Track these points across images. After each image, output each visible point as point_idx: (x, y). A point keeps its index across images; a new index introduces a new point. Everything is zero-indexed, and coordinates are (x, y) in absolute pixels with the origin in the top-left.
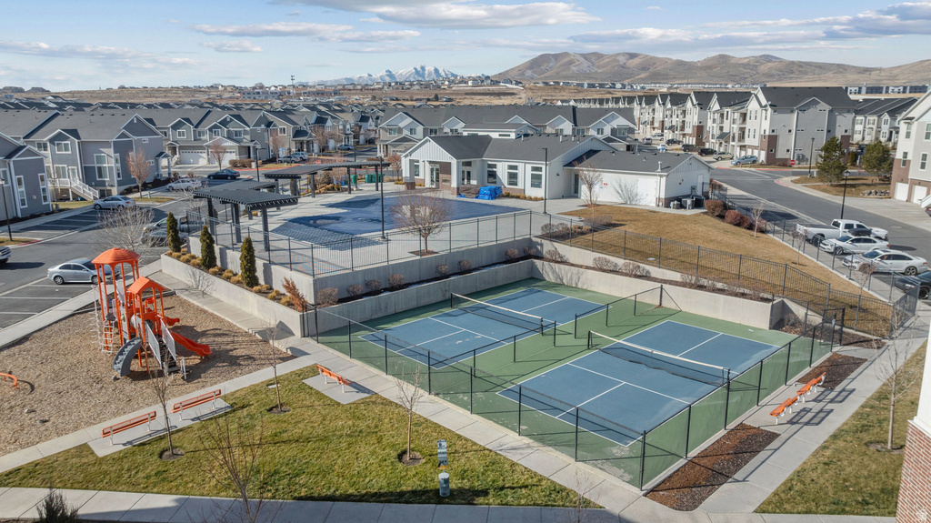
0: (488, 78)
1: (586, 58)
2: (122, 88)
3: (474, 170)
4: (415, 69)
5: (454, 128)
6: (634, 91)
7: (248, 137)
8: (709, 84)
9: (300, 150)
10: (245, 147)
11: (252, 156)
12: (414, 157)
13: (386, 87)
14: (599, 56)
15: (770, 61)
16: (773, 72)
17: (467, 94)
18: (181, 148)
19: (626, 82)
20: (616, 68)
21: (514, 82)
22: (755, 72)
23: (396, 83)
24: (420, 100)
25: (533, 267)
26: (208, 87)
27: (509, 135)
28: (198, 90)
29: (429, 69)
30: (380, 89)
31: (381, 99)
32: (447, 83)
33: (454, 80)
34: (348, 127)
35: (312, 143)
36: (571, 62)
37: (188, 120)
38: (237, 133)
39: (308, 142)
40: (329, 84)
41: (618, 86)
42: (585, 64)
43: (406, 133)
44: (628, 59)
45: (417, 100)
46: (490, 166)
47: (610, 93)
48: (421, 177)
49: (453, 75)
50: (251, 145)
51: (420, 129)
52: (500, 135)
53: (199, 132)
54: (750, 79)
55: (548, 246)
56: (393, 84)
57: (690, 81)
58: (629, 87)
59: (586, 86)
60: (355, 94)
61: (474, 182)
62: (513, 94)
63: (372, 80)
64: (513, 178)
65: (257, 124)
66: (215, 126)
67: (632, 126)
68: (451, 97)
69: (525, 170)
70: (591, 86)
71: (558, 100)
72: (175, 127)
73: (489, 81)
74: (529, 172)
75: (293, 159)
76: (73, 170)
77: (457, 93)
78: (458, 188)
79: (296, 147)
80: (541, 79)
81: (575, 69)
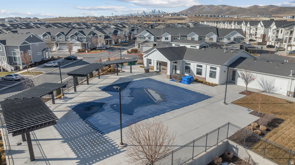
0: (176, 13)
1: (208, 7)
2: (60, 17)
3: (179, 65)
4: (152, 11)
5: (167, 37)
6: (226, 18)
7: (85, 40)
8: (251, 15)
9: (107, 44)
10: (85, 44)
11: (87, 47)
12: (149, 57)
13: (142, 17)
14: (213, 6)
15: (273, 7)
16: (274, 11)
17: (169, 19)
18: (60, 44)
19: (222, 15)
20: (219, 10)
21: (185, 15)
22: (267, 11)
23: (146, 15)
24: (153, 21)
26: (86, 17)
27: (196, 47)
28: (83, 18)
29: (157, 10)
30: (140, 17)
31: (141, 21)
32: (162, 15)
33: (165, 14)
34: (126, 33)
35: (112, 41)
36: (204, 8)
37: (63, 33)
38: (81, 38)
39: (110, 41)
40: (125, 16)
41: (220, 16)
42: (208, 9)
43: (147, 39)
44: (223, 7)
45: (152, 21)
46: (187, 64)
47: (217, 19)
48: (152, 65)
49: (164, 12)
50: (86, 43)
51: (153, 37)
52: (191, 47)
53: (67, 38)
54: (265, 14)
56: (145, 16)
57: (244, 14)
58: (224, 16)
59: (209, 16)
60: (132, 19)
61: (178, 72)
62: (184, 19)
63: (138, 14)
64: (199, 73)
65: (89, 34)
66: (73, 36)
67: (243, 37)
68: (164, 20)
69: (206, 68)
70: (211, 16)
71: (200, 21)
72: (58, 36)
73: (177, 15)
74: (209, 70)
75: (103, 48)
76: (3, 58)
77: (166, 19)
78: (170, 76)
79: (105, 43)
80: (193, 14)
81: (205, 10)
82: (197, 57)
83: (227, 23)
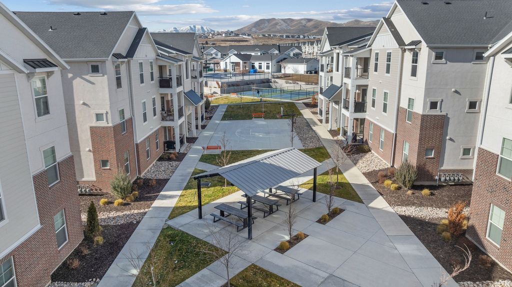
0: (232, 32)
1: (284, 22)
3: (247, 65)
4: (190, 27)
12: (226, 61)
14: (292, 20)
17: (222, 41)
19: (306, 35)
20: (301, 27)
21: (247, 35)
25: (270, 85)
27: (258, 54)
29: (198, 27)
32: (211, 35)
33: (214, 33)
36: (277, 24)
41: (302, 37)
42: (284, 25)
43: (214, 56)
44: (307, 22)
46: (252, 63)
47: (297, 40)
48: (228, 68)
49: (212, 30)
52: (255, 54)
55: (273, 80)
58: (307, 37)
59: (285, 37)
61: (247, 69)
62: (247, 40)
64: (260, 67)
68: (214, 42)
69: (264, 64)
70: (288, 37)
73: (234, 34)
74: (266, 65)
77: (217, 40)
78: (243, 71)
80: (260, 33)
81: (278, 27)
82: (257, 58)
83: (308, 44)
